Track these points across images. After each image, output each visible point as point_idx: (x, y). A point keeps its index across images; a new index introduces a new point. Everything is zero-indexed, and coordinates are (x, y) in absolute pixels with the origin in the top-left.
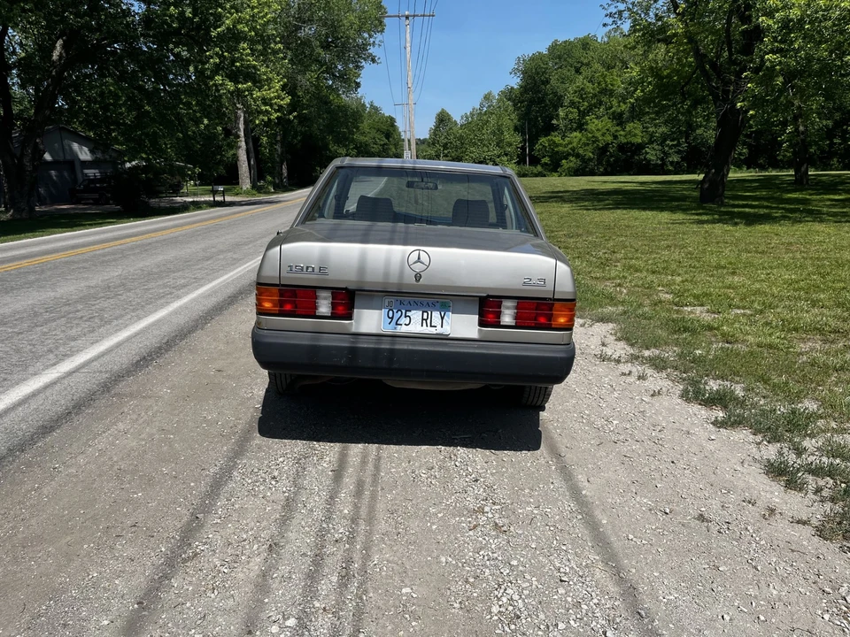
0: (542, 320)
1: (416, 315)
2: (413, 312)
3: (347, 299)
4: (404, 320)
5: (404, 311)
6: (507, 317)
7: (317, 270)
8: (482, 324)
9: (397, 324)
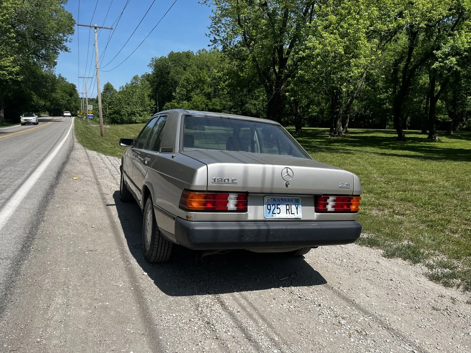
0: (345, 208)
1: (283, 207)
3: (245, 199)
6: (330, 207)
7: (230, 181)
8: (317, 211)
9: (273, 213)
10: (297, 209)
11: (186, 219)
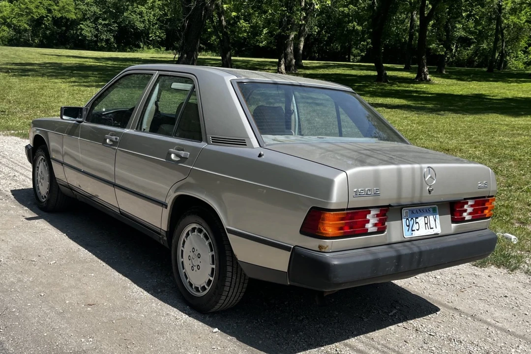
1: (421, 220)
2: (419, 218)
4: (416, 227)
5: (414, 219)
7: (373, 192)
8: (453, 221)
10: (435, 221)
11: (318, 249)
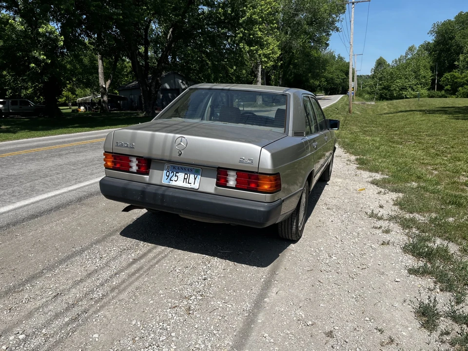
0: (253, 186)
1: (181, 175)
2: (180, 173)
3: (147, 164)
4: (174, 178)
5: (175, 173)
6: (232, 182)
7: (129, 145)
8: (218, 184)
9: (170, 180)
10: (195, 179)
